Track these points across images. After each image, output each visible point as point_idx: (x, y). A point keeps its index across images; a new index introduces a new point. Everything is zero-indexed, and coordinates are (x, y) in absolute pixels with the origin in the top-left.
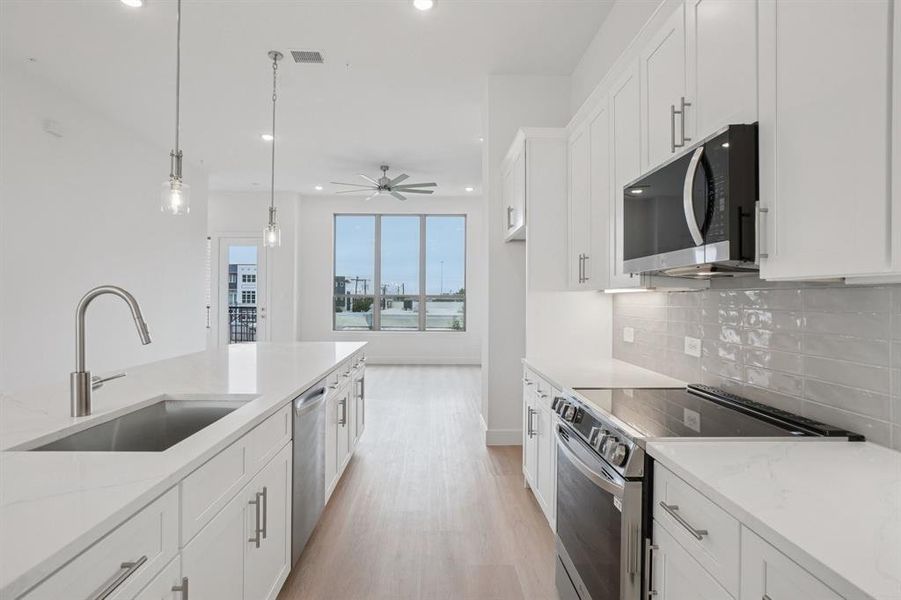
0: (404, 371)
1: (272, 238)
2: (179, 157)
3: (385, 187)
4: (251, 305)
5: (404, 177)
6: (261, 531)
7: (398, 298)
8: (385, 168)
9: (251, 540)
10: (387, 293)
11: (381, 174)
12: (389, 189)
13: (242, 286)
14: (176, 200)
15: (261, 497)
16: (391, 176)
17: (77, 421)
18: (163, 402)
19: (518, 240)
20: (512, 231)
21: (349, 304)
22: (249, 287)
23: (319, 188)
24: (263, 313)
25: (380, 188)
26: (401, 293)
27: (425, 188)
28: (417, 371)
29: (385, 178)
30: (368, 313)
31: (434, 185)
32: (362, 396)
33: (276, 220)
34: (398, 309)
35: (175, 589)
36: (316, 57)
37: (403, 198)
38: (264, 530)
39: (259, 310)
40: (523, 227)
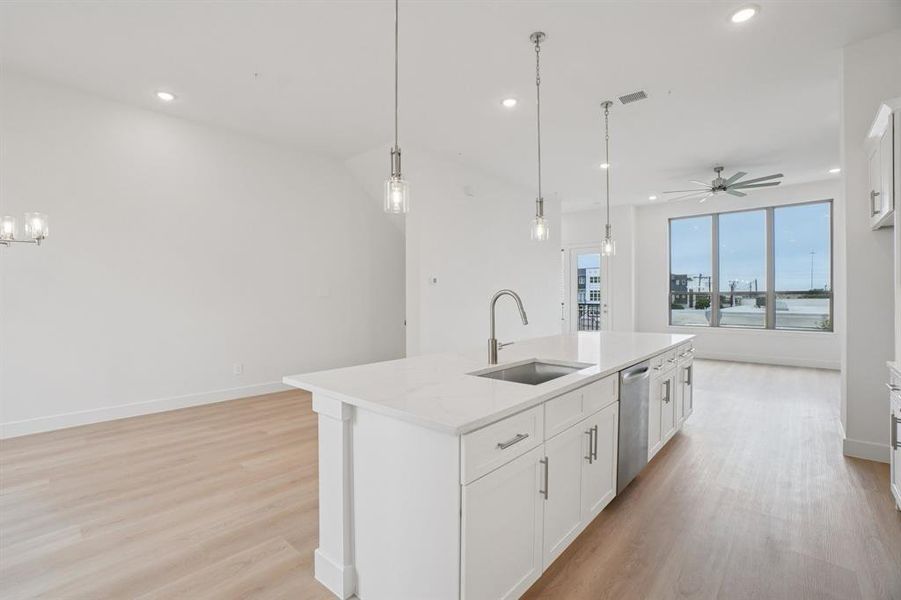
0: (748, 369)
1: (608, 248)
2: (541, 202)
3: (722, 187)
4: (595, 302)
5: (740, 175)
6: (592, 455)
7: (751, 295)
8: (719, 170)
9: (586, 458)
10: (736, 290)
11: (715, 176)
12: (725, 189)
13: (590, 287)
14: (540, 231)
15: (594, 432)
16: (726, 175)
17: (491, 366)
18: (534, 363)
19: (887, 227)
20: (878, 218)
21: (691, 301)
22: (595, 287)
23: (653, 198)
24: (606, 308)
25: (714, 190)
26: (753, 290)
27: (771, 181)
28: (763, 371)
29: (719, 179)
30: (708, 309)
31: (781, 175)
32: (689, 382)
33: (612, 234)
34: (749, 307)
35: (541, 462)
36: (642, 95)
37: (743, 195)
38: (595, 455)
39: (602, 306)
40: (891, 213)
